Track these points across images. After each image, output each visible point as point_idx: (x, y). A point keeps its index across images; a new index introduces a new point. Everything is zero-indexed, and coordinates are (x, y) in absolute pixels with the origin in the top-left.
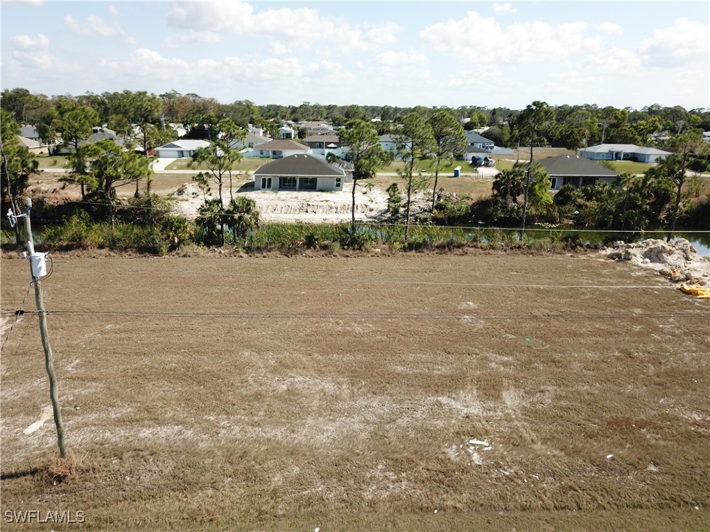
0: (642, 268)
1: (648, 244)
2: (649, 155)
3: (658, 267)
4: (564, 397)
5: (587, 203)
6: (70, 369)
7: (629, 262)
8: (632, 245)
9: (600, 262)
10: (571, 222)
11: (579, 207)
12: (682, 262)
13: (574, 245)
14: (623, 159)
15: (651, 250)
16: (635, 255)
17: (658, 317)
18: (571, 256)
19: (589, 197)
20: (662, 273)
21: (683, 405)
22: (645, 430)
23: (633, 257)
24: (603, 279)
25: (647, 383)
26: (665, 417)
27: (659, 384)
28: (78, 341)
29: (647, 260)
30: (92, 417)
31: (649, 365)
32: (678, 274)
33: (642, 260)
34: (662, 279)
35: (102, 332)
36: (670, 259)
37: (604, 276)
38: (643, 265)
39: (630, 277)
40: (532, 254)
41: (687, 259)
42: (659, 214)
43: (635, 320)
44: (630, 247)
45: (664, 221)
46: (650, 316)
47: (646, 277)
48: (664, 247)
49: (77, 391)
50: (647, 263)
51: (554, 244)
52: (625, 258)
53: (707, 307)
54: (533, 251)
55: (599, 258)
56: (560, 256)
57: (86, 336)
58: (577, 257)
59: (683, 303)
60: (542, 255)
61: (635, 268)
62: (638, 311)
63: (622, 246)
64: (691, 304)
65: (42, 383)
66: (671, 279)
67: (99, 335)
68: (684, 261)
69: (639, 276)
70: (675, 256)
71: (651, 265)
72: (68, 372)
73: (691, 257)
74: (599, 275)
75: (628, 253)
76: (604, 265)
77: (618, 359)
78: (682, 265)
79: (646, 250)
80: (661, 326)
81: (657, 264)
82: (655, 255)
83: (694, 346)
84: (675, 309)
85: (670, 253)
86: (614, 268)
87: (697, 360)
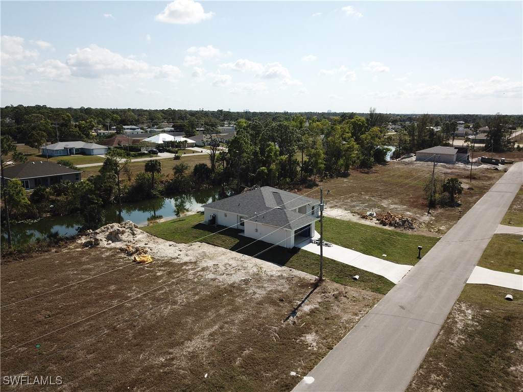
0: (108, 249)
1: (108, 229)
2: (93, 149)
3: (118, 245)
5: (59, 198)
7: (99, 246)
8: (98, 231)
9: (78, 251)
10: (48, 215)
11: (53, 202)
12: (131, 238)
13: (56, 240)
15: (111, 233)
16: (101, 240)
17: (125, 289)
18: (56, 252)
20: (122, 250)
22: (135, 388)
23: (101, 242)
24: (85, 267)
25: (129, 348)
26: (146, 370)
27: (137, 345)
29: (110, 242)
31: (129, 330)
32: (131, 249)
33: (106, 243)
34: (123, 255)
36: (124, 237)
37: (85, 263)
38: (108, 246)
39: (102, 258)
40: (23, 258)
41: (134, 234)
42: (110, 197)
43: (112, 297)
44: (97, 233)
45: (113, 202)
46: (121, 290)
47: (112, 256)
48: (119, 230)
50: (110, 244)
51: (40, 243)
52: (95, 244)
53: (152, 269)
54: (24, 255)
55: (77, 248)
56: (47, 253)
58: (61, 251)
59: (138, 270)
60: (32, 257)
61: (104, 249)
62: (113, 287)
63: (92, 233)
64: (143, 269)
66: (128, 253)
68: (132, 236)
69: (107, 257)
70: (126, 234)
71: (113, 245)
73: (135, 232)
74: (81, 264)
75: (97, 240)
76: (82, 254)
77: (108, 335)
78: (132, 240)
79: (107, 233)
80: (129, 295)
81: (116, 243)
82: (114, 237)
83: (151, 304)
84: (134, 278)
85: (123, 233)
86: (90, 254)
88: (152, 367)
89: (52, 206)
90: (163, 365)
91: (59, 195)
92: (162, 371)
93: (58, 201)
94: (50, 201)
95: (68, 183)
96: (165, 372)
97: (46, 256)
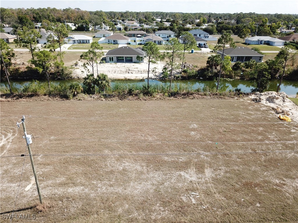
0: (265, 106)
1: (269, 94)
2: (275, 42)
3: (272, 105)
4: (228, 172)
5: (247, 70)
6: (39, 159)
7: (260, 102)
8: (262, 94)
9: (248, 102)
10: (239, 78)
11: (243, 71)
12: (281, 103)
13: (239, 93)
14: (264, 44)
15: (270, 97)
16: (263, 100)
17: (268, 132)
18: (237, 99)
19: (247, 66)
20: (273, 109)
21: (273, 176)
22: (257, 188)
23: (262, 100)
24: (249, 112)
25: (260, 165)
26: (265, 182)
27: (265, 166)
28: (41, 145)
29: (268, 102)
30: (50, 182)
31: (263, 156)
32: (279, 110)
33: (265, 102)
34: (273, 112)
35: (50, 140)
36: (277, 101)
37: (249, 110)
38: (266, 104)
39: (260, 110)
40: (221, 98)
41: (284, 101)
42: (276, 74)
43: (259, 134)
44: (261, 95)
45: (277, 77)
46: (266, 132)
47: (266, 110)
48: (275, 96)
49: (43, 170)
50: (267, 103)
51: (231, 93)
52: (259, 101)
53: (289, 126)
54: (222, 96)
55: (248, 100)
56: (232, 99)
57: (44, 143)
58: (239, 99)
59: (280, 124)
60: (225, 99)
61: (263, 105)
62: (261, 129)
63: (258, 94)
64: (283, 124)
65: (29, 166)
66: (276, 112)
67: (49, 142)
68: (283, 102)
69: (264, 110)
70: (279, 100)
71: (269, 104)
72: (38, 160)
73: (285, 100)
74: (248, 109)
75: (260, 99)
76: (250, 104)
77: (251, 153)
78: (282, 105)
79: (268, 96)
80: (269, 136)
81: (272, 104)
82: (271, 100)
83: (281, 147)
84: (275, 128)
85: (277, 99)
86: (254, 106)
87: (281, 154)
88: (270, 182)
89: (242, 73)
90: (277, 185)
91: (247, 68)
92: (275, 187)
93: (246, 71)
94: (242, 70)
95: (254, 62)
96: (277, 189)
97: (232, 100)
